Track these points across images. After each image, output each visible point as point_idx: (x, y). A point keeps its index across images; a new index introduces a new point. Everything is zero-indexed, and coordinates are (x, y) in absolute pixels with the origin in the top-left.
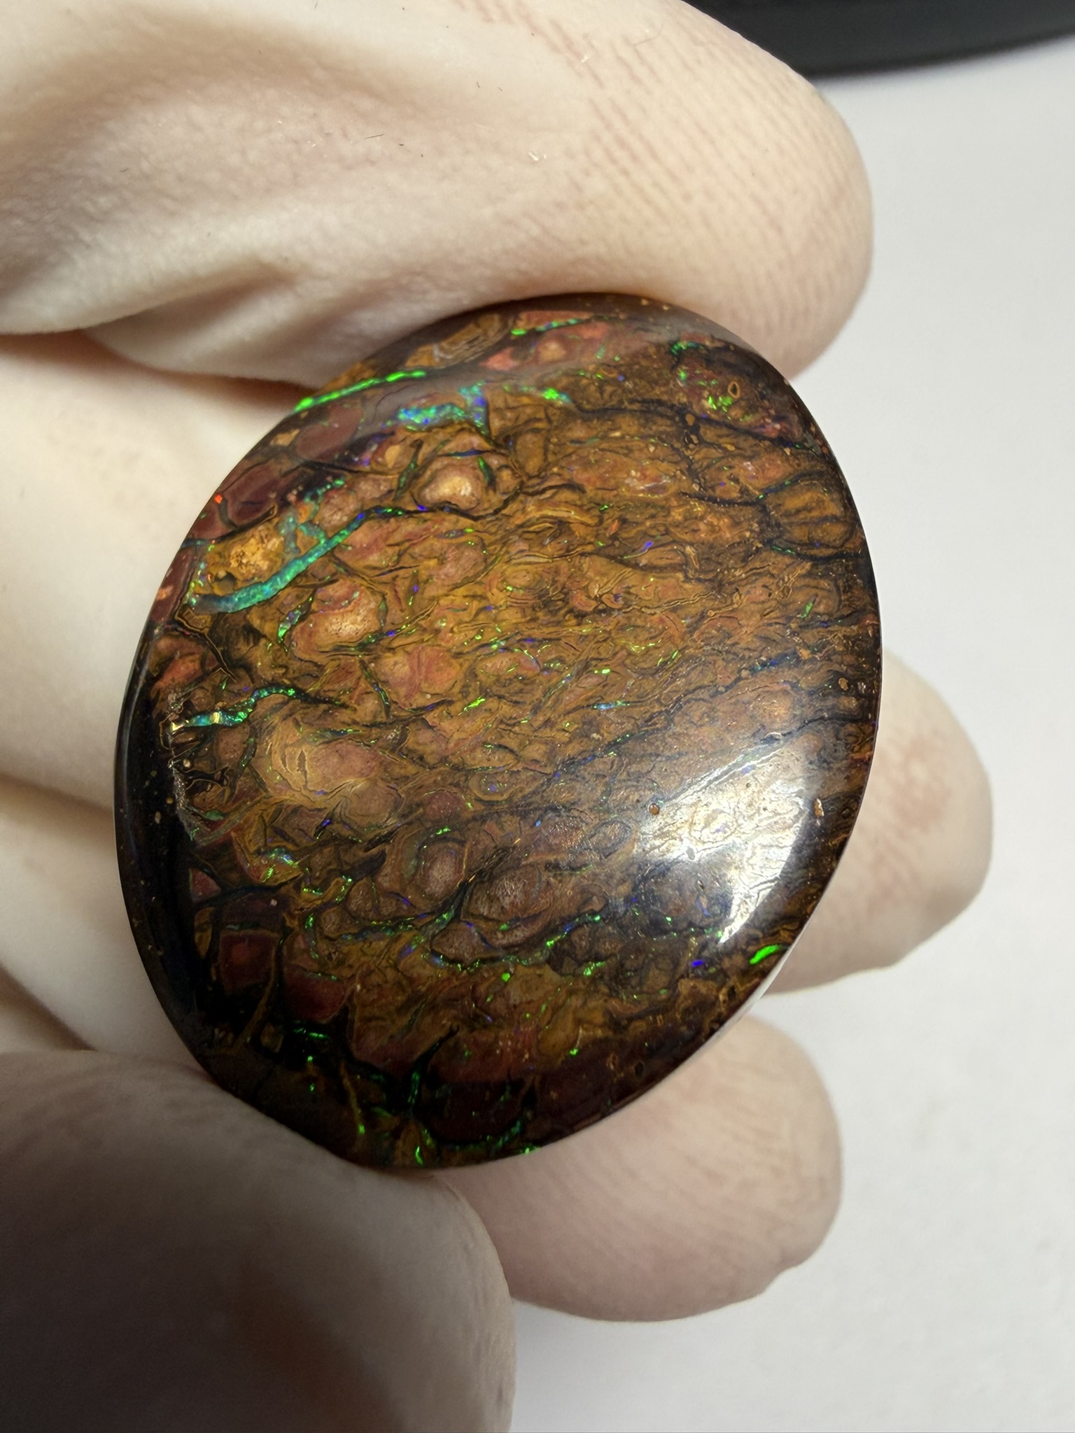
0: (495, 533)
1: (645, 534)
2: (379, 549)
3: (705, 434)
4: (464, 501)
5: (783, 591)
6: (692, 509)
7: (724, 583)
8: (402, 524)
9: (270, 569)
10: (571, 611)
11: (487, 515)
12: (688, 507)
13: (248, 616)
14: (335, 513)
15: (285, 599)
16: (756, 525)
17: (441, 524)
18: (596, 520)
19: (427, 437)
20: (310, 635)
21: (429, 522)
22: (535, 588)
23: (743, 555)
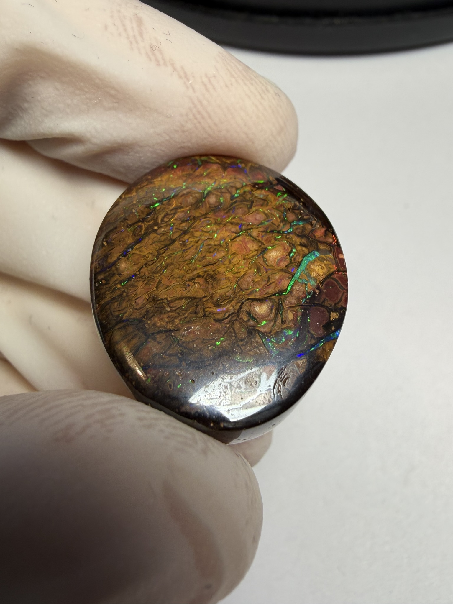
0: (240, 296)
1: (186, 310)
2: (277, 280)
3: (176, 360)
4: (256, 304)
5: (131, 305)
7: (153, 301)
8: (274, 291)
9: (310, 266)
10: (203, 277)
11: (245, 301)
12: (174, 326)
13: (308, 250)
14: (299, 289)
15: (299, 257)
16: (147, 326)
17: (260, 294)
18: (206, 310)
19: (281, 326)
20: (285, 248)
21: (265, 293)
22: (218, 281)
23: (149, 314)
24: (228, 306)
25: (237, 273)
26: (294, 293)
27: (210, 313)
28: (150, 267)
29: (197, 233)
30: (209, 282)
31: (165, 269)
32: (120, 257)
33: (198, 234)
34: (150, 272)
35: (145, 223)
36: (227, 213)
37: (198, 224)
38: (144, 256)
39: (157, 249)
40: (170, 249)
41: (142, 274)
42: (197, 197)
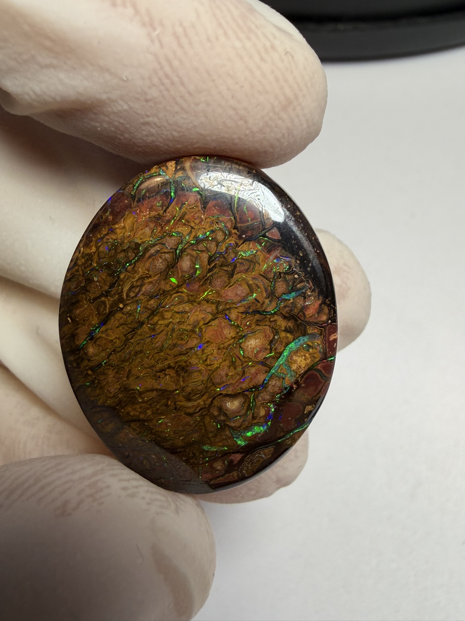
0: (211, 391)
1: (158, 402)
2: (252, 374)
4: (228, 400)
7: (125, 391)
8: (248, 386)
9: (292, 357)
10: (174, 368)
11: (217, 397)
12: (146, 416)
13: (293, 336)
14: (275, 384)
15: (281, 347)
17: (233, 389)
18: (177, 403)
20: (266, 336)
21: (238, 388)
22: (190, 373)
23: (122, 403)
24: (198, 401)
25: (210, 365)
26: (270, 388)
27: (181, 407)
28: (118, 354)
29: (167, 313)
33: (168, 315)
34: (119, 360)
35: (109, 297)
36: (202, 285)
37: (168, 302)
38: (112, 341)
39: (124, 333)
40: (139, 334)
41: (111, 362)
42: (168, 260)
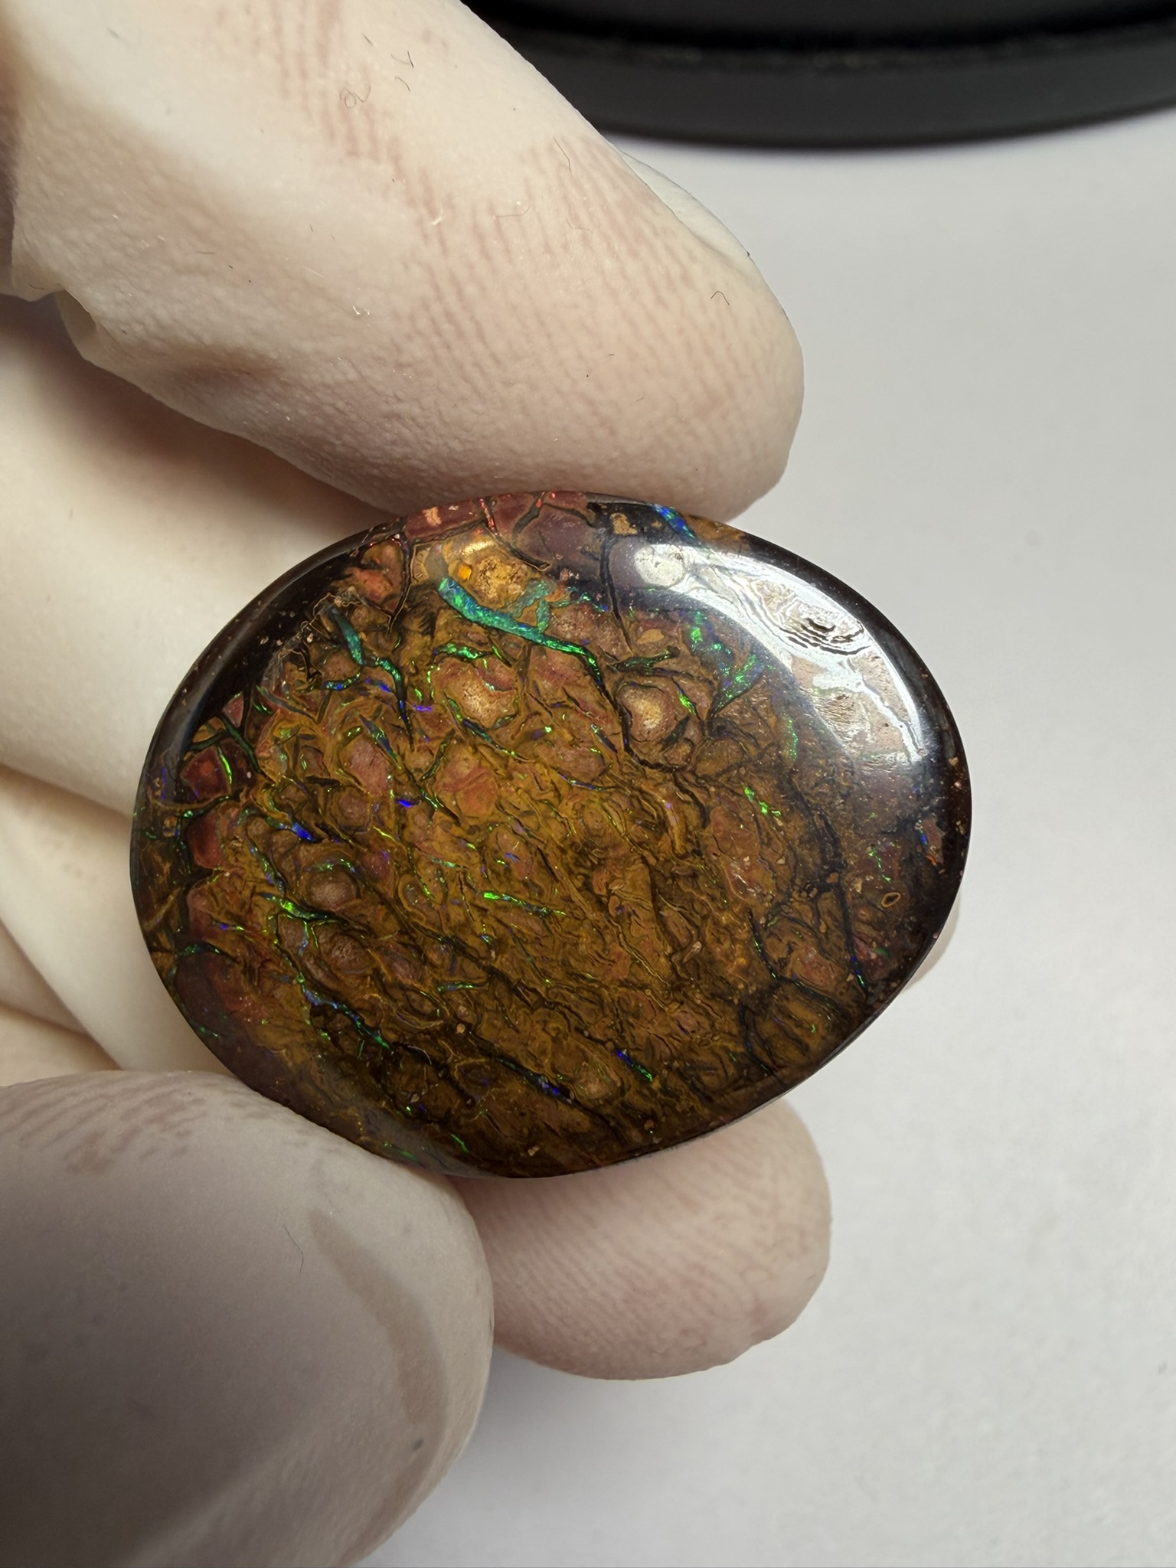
0: (623, 774)
1: (692, 901)
2: (556, 684)
3: (826, 899)
4: (640, 728)
5: (702, 1041)
6: (740, 927)
7: (684, 989)
8: (590, 688)
9: (492, 601)
10: (586, 877)
11: (636, 756)
12: (739, 924)
13: (442, 611)
14: (570, 623)
15: (472, 633)
16: (754, 988)
17: (607, 722)
18: (682, 852)
19: (686, 656)
20: (453, 675)
21: (603, 711)
22: (592, 836)
23: (719, 991)
24: (659, 799)
25: (556, 790)
26: (583, 634)
27: (688, 840)
28: (585, 1018)
29: (452, 916)
30: (599, 860)
31: (584, 977)
32: (569, 1101)
33: (456, 915)
34: (601, 1016)
35: (449, 1060)
36: (369, 847)
37: (425, 918)
38: (555, 1040)
39: (528, 1011)
40: (520, 977)
41: (611, 1033)
42: (330, 935)
